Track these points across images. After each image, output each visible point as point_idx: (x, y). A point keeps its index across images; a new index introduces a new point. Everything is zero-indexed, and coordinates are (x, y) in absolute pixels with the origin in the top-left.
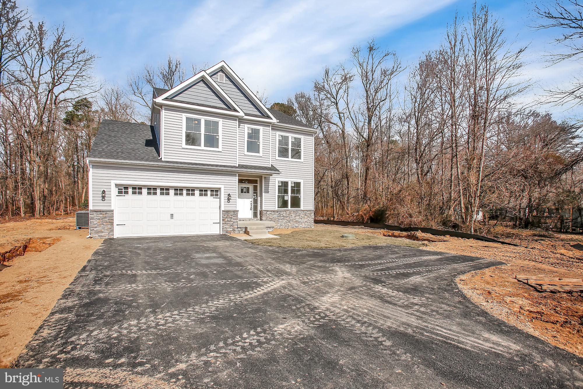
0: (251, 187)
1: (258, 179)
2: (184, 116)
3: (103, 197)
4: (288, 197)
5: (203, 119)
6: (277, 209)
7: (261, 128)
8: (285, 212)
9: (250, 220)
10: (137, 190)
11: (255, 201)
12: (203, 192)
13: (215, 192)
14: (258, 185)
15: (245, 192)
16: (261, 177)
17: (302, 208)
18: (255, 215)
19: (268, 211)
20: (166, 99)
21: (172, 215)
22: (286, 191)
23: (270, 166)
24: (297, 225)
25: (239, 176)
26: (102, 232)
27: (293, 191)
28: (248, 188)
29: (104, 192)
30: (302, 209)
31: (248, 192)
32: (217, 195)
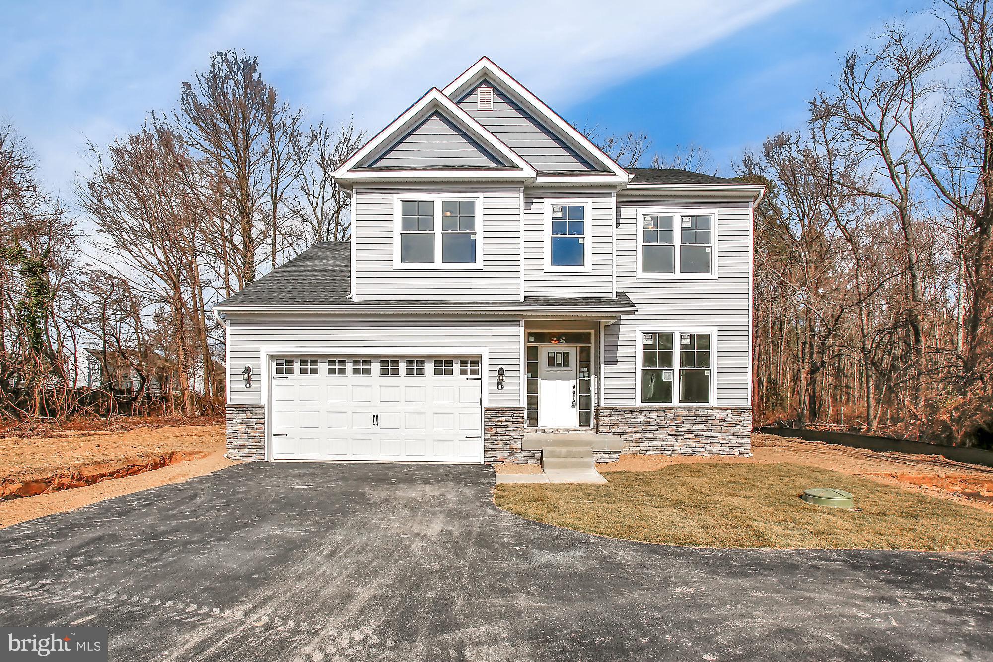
0: (574, 351)
1: (592, 331)
2: (397, 199)
3: (248, 380)
4: (674, 374)
5: (438, 200)
6: (638, 403)
7: (588, 203)
8: (661, 414)
9: (568, 431)
10: (309, 364)
11: (585, 386)
12: (443, 365)
13: (470, 365)
14: (593, 346)
15: (559, 365)
16: (596, 325)
17: (714, 402)
18: (584, 420)
19: (612, 410)
20: (358, 168)
21: (376, 418)
22: (667, 359)
23: (614, 296)
24: (697, 447)
25: (527, 325)
26: (246, 448)
27: (687, 359)
28: (567, 354)
29: (248, 370)
30: (715, 406)
31: (566, 363)
32: (475, 372)
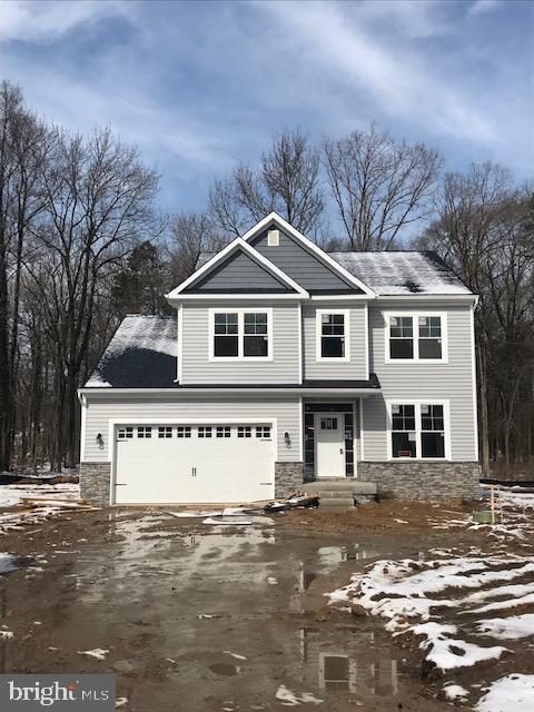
0: (340, 417)
1: (354, 403)
2: (212, 312)
4: (416, 436)
5: (241, 312)
6: (390, 458)
7: (346, 312)
8: (408, 466)
9: (337, 479)
10: (144, 431)
11: (349, 445)
12: (244, 431)
13: (264, 431)
14: (354, 413)
15: (329, 428)
16: (357, 400)
17: (448, 456)
18: (349, 470)
19: (370, 463)
20: (185, 291)
21: (194, 471)
22: (411, 425)
23: (367, 379)
24: (437, 492)
26: (95, 495)
27: (425, 424)
28: (335, 420)
29: (100, 436)
31: (335, 427)
32: (267, 435)
